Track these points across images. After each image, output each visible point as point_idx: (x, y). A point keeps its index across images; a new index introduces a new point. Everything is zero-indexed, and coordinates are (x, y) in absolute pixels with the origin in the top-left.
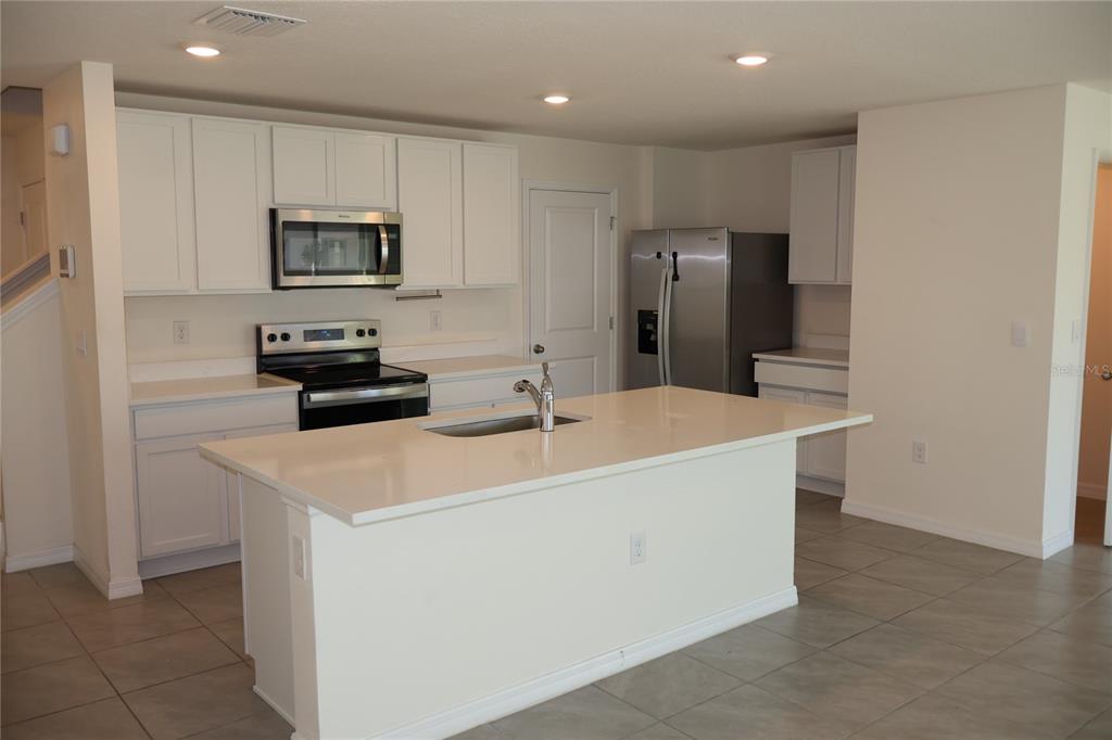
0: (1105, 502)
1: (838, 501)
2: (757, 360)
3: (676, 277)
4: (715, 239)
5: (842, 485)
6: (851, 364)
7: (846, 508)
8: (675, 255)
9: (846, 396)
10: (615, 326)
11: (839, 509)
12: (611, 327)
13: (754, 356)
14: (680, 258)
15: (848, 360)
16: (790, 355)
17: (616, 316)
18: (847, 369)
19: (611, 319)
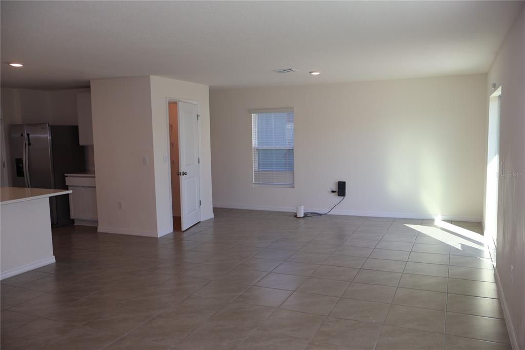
0: (180, 217)
1: (96, 228)
2: (67, 176)
3: (29, 144)
4: (44, 128)
5: (97, 222)
6: (96, 176)
7: (99, 230)
8: (28, 135)
9: (95, 187)
10: (6, 166)
11: (97, 230)
12: (4, 166)
13: (66, 175)
14: (31, 136)
15: (95, 174)
16: (86, 174)
17: (6, 161)
18: (95, 177)
19: (4, 163)
